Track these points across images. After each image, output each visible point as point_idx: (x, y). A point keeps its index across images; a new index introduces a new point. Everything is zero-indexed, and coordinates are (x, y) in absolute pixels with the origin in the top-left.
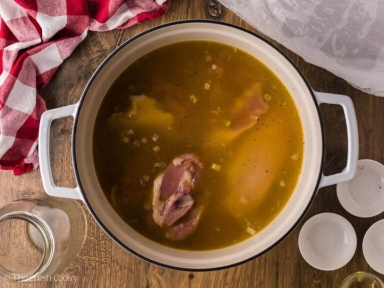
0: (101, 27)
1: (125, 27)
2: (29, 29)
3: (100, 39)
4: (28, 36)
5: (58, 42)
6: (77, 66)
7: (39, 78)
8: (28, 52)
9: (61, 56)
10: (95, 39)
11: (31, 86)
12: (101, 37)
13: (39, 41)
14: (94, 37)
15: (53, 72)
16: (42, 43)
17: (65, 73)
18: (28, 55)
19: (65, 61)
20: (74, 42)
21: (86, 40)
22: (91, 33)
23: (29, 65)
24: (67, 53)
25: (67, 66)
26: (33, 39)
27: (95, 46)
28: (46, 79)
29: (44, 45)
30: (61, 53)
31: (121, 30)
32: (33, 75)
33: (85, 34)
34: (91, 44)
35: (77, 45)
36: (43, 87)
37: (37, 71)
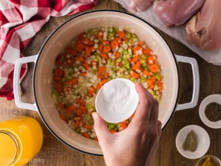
0: (57, 14)
1: (72, 14)
2: (16, 15)
3: (57, 21)
4: (15, 19)
5: (33, 23)
6: (44, 37)
7: (21, 44)
8: (15, 28)
9: (35, 31)
10: (54, 21)
11: (17, 48)
12: (57, 20)
13: (21, 22)
14: (53, 20)
15: (30, 40)
16: (23, 23)
17: (36, 41)
18: (15, 30)
19: (37, 34)
20: (42, 23)
21: (49, 21)
22: (51, 18)
23: (15, 36)
24: (38, 29)
25: (38, 37)
26: (18, 21)
27: (54, 25)
28: (25, 45)
29: (24, 24)
30: (34, 29)
31: (69, 16)
32: (18, 42)
33: (48, 18)
34: (52, 24)
35: (44, 24)
36: (24, 49)
37: (20, 39)
